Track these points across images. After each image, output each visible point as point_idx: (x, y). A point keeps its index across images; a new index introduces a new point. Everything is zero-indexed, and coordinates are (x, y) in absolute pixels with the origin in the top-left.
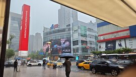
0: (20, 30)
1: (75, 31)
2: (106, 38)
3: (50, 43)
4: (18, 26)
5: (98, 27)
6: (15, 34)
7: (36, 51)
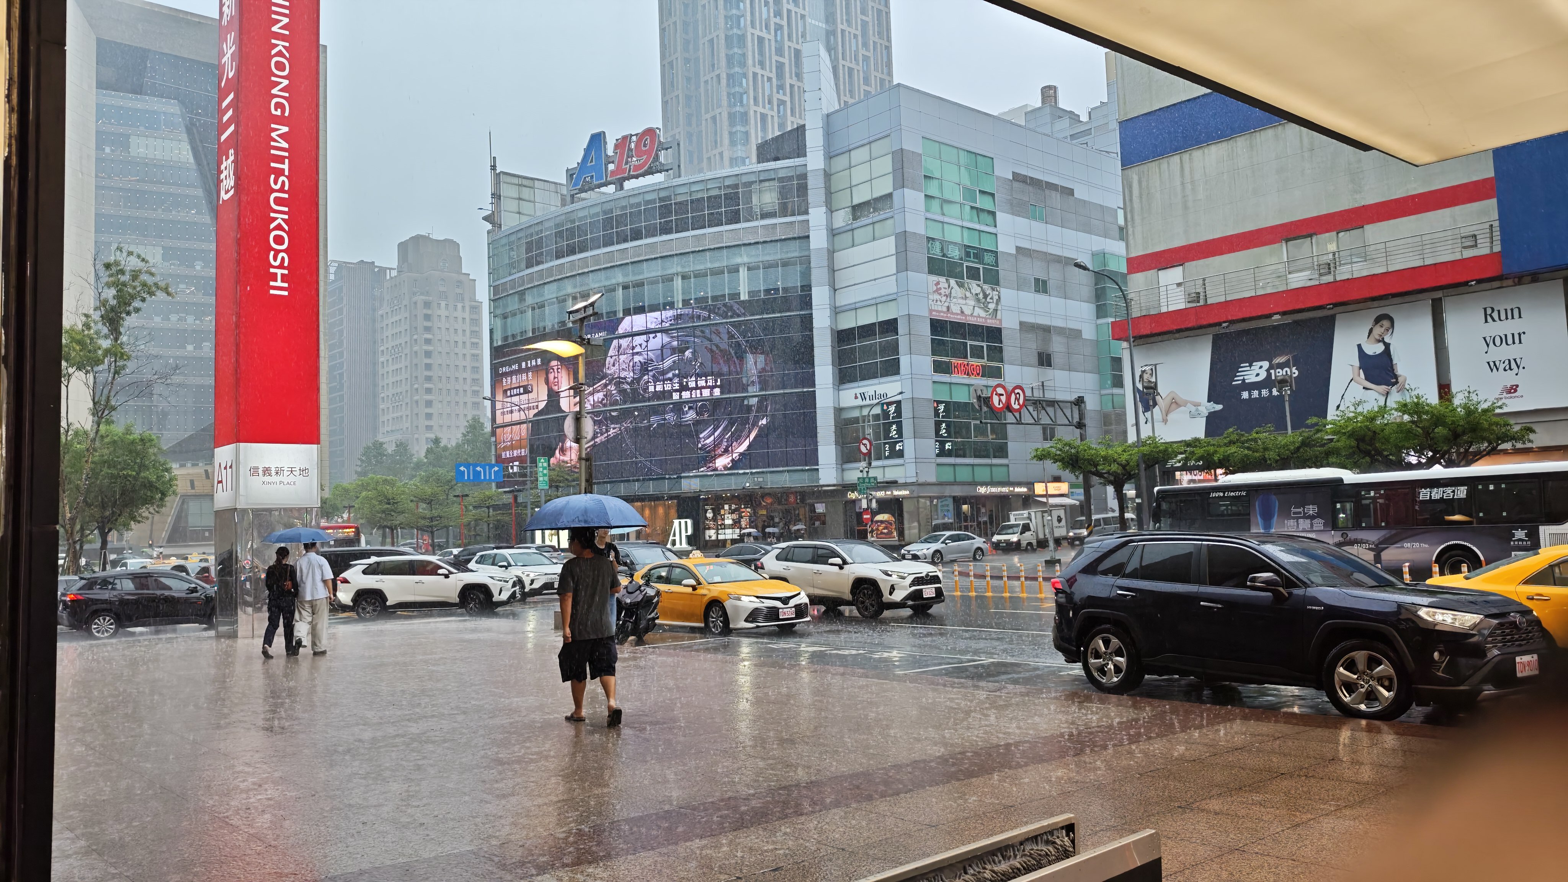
0: (218, 209)
1: (857, 210)
2: (1216, 296)
3: (566, 348)
4: (182, 152)
5: (1127, 162)
6: (154, 255)
7: (419, 451)
